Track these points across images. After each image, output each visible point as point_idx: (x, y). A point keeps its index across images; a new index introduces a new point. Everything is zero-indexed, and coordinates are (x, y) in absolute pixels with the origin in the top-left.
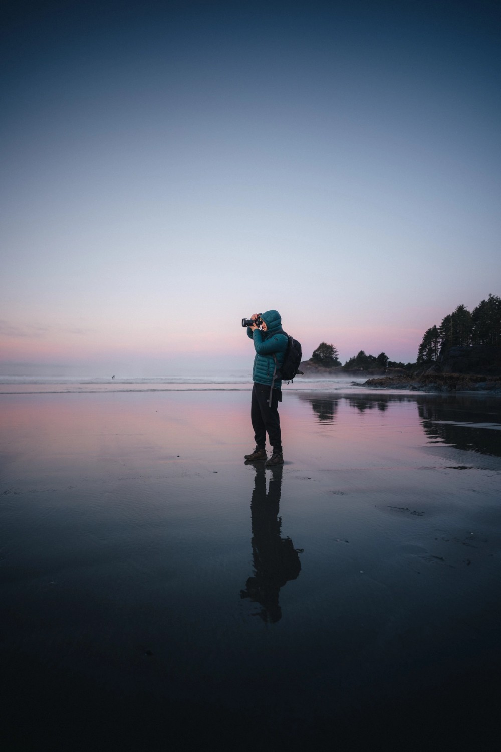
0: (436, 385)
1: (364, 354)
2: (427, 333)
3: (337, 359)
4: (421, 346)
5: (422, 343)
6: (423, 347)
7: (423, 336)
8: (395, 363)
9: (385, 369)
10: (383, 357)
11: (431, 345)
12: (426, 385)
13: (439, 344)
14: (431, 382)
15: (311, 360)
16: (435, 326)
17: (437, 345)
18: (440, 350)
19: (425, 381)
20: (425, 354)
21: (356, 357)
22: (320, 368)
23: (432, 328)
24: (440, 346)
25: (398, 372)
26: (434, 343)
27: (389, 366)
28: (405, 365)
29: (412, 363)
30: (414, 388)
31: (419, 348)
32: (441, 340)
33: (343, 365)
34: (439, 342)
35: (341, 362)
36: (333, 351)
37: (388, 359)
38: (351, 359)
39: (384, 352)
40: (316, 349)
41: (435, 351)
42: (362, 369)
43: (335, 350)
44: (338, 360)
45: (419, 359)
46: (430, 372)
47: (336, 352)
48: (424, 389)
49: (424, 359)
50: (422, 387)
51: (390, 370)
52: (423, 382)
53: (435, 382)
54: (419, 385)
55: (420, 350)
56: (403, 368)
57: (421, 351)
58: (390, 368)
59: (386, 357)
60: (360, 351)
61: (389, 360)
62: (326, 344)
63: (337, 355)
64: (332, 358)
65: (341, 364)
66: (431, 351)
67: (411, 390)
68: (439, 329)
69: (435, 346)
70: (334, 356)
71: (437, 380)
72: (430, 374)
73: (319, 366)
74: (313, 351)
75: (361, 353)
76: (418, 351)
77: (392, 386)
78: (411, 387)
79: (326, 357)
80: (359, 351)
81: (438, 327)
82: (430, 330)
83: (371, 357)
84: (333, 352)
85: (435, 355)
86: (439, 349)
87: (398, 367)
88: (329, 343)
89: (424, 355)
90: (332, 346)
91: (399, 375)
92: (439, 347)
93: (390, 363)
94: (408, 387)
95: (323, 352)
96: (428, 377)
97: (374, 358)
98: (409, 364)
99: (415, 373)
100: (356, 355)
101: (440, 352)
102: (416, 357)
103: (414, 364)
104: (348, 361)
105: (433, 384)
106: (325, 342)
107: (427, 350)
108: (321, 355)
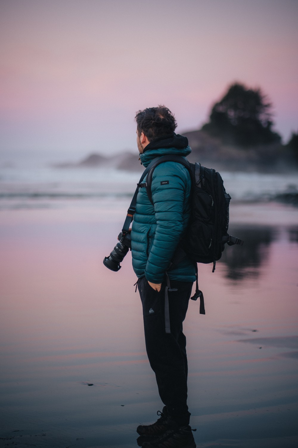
108: (230, 114)
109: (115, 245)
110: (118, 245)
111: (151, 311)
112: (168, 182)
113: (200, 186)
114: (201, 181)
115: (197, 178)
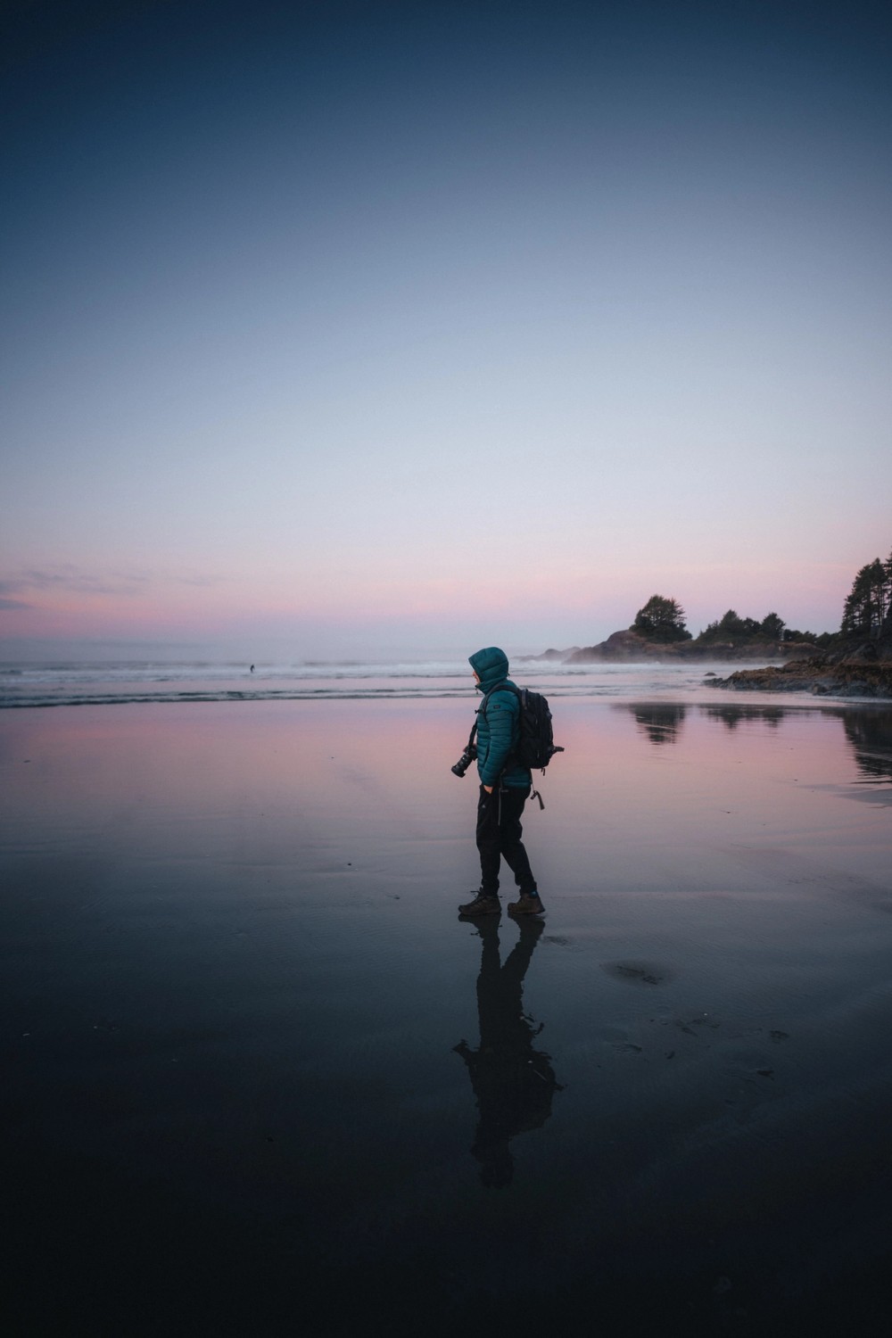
0: (864, 684)
1: (735, 616)
2: (862, 573)
3: (683, 625)
4: (850, 598)
5: (850, 593)
6: (853, 601)
7: (854, 580)
8: (797, 633)
9: (777, 645)
10: (773, 620)
11: (869, 596)
12: (845, 684)
13: (886, 596)
14: (855, 678)
15: (632, 628)
16: (878, 560)
17: (883, 596)
18: (888, 607)
19: (844, 676)
20: (857, 614)
21: (719, 622)
22: (650, 645)
23: (870, 563)
24: (888, 598)
25: (804, 650)
26: (875, 592)
27: (787, 639)
28: (818, 636)
29: (831, 632)
30: (822, 691)
31: (844, 603)
32: (890, 587)
33: (695, 636)
34: (885, 591)
35: (690, 632)
36: (674, 611)
37: (783, 625)
38: (709, 626)
39: (775, 612)
40: (642, 608)
41: (879, 608)
42: (731, 645)
43: (679, 609)
44: (686, 629)
45: (845, 625)
46: (855, 659)
47: (681, 613)
48: (840, 692)
49: (856, 625)
50: (838, 688)
51: (786, 646)
52: (839, 678)
53: (865, 680)
54: (832, 685)
55: (847, 606)
56: (813, 643)
57: (849, 609)
58: (788, 643)
59: (779, 621)
60: (727, 611)
61: (785, 628)
62: (661, 598)
63: (683, 618)
64: (673, 625)
65: (690, 636)
66: (871, 609)
67: (815, 695)
68: (885, 566)
69: (877, 600)
70: (676, 621)
71: (867, 674)
72: (853, 663)
73: (649, 641)
74: (637, 612)
75: (731, 615)
76: (844, 609)
77: (780, 685)
78: (816, 688)
79: (662, 623)
80: (725, 611)
81: (883, 561)
82: (867, 568)
83: (749, 621)
84: (676, 612)
85: (878, 617)
86: (885, 604)
87: (802, 642)
88: (667, 596)
89: (855, 617)
90: (673, 602)
91: (801, 660)
92: (887, 601)
93: (788, 633)
94: (810, 688)
95: (656, 614)
96: (849, 668)
97: (756, 624)
98: (826, 635)
99: (830, 658)
100: (720, 618)
101: (889, 610)
102: (840, 621)
103: (835, 635)
104: (704, 631)
105: (858, 683)
106: (660, 594)
107: (862, 607)
108: (652, 618)
109: (461, 756)
110: (464, 756)
111: (484, 806)
112: (500, 706)
113: (526, 708)
114: (527, 705)
115: (524, 703)
